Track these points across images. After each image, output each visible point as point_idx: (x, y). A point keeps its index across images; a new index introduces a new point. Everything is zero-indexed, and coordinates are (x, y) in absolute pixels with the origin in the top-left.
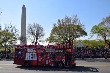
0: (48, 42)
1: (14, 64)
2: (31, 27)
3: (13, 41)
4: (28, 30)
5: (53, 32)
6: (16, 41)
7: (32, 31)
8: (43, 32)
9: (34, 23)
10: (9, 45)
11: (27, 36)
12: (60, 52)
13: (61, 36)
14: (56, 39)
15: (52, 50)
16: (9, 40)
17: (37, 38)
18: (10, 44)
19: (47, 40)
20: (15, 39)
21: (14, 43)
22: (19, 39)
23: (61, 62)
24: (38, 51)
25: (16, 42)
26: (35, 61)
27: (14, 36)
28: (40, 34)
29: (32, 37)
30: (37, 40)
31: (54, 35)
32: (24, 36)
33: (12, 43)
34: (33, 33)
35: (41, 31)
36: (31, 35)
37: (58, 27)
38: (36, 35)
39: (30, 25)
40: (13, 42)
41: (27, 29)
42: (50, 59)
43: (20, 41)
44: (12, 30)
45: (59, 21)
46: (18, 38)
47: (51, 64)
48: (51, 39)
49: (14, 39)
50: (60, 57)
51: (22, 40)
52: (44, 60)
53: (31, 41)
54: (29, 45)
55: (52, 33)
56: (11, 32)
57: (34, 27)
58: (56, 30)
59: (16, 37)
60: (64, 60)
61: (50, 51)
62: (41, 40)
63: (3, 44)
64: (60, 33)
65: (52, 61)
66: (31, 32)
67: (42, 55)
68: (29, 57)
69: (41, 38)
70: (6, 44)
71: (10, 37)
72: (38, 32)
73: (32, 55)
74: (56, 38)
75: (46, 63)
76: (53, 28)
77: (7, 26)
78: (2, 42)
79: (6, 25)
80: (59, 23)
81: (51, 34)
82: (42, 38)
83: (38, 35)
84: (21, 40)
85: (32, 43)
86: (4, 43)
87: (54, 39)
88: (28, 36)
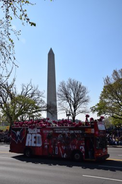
0: (96, 113)
1: (10, 151)
2: (64, 88)
3: (35, 112)
4: (59, 93)
5: (104, 95)
6: (39, 112)
7: (67, 94)
8: (86, 95)
9: (70, 80)
10: (28, 119)
11: (57, 103)
12: (77, 134)
13: (120, 101)
14: (110, 108)
15: (64, 130)
16: (29, 112)
17: (75, 107)
18: (30, 118)
19: (93, 110)
20: (38, 109)
21: (36, 116)
22: (45, 109)
23: (79, 151)
24: (44, 132)
25: (40, 115)
26: (40, 147)
27: (36, 104)
28: (81, 98)
29: (66, 105)
30: (75, 111)
31: (107, 101)
32: (53, 102)
33: (33, 116)
34: (67, 98)
35: (81, 93)
36: (65, 101)
37: (114, 83)
38: (73, 100)
39: (62, 84)
40: (34, 114)
41: (57, 91)
42: (61, 145)
43: (46, 112)
44: (33, 94)
45: (115, 73)
46: (43, 107)
47: (63, 155)
48: (101, 108)
49: (36, 109)
50: (77, 142)
51: (50, 110)
52: (52, 146)
53: (65, 111)
54: (61, 119)
55: (102, 96)
56: (32, 97)
57: (69, 87)
58: (110, 90)
59: (40, 105)
60: (82, 148)
61: (61, 132)
62: (83, 109)
63: (19, 118)
64: (117, 96)
65: (64, 148)
66: (64, 96)
67: (49, 137)
68: (31, 140)
69: (83, 105)
70: (24, 117)
71: (30, 105)
72: (77, 96)
73: (35, 137)
74: (110, 105)
75: (55, 152)
76: (104, 87)
77: (25, 88)
78: (18, 115)
79: (23, 85)
80: (115, 76)
81: (101, 98)
82: (85, 106)
83: (78, 101)
84: (47, 110)
85: (67, 115)
86: (21, 116)
87: (107, 108)
88: (60, 104)
